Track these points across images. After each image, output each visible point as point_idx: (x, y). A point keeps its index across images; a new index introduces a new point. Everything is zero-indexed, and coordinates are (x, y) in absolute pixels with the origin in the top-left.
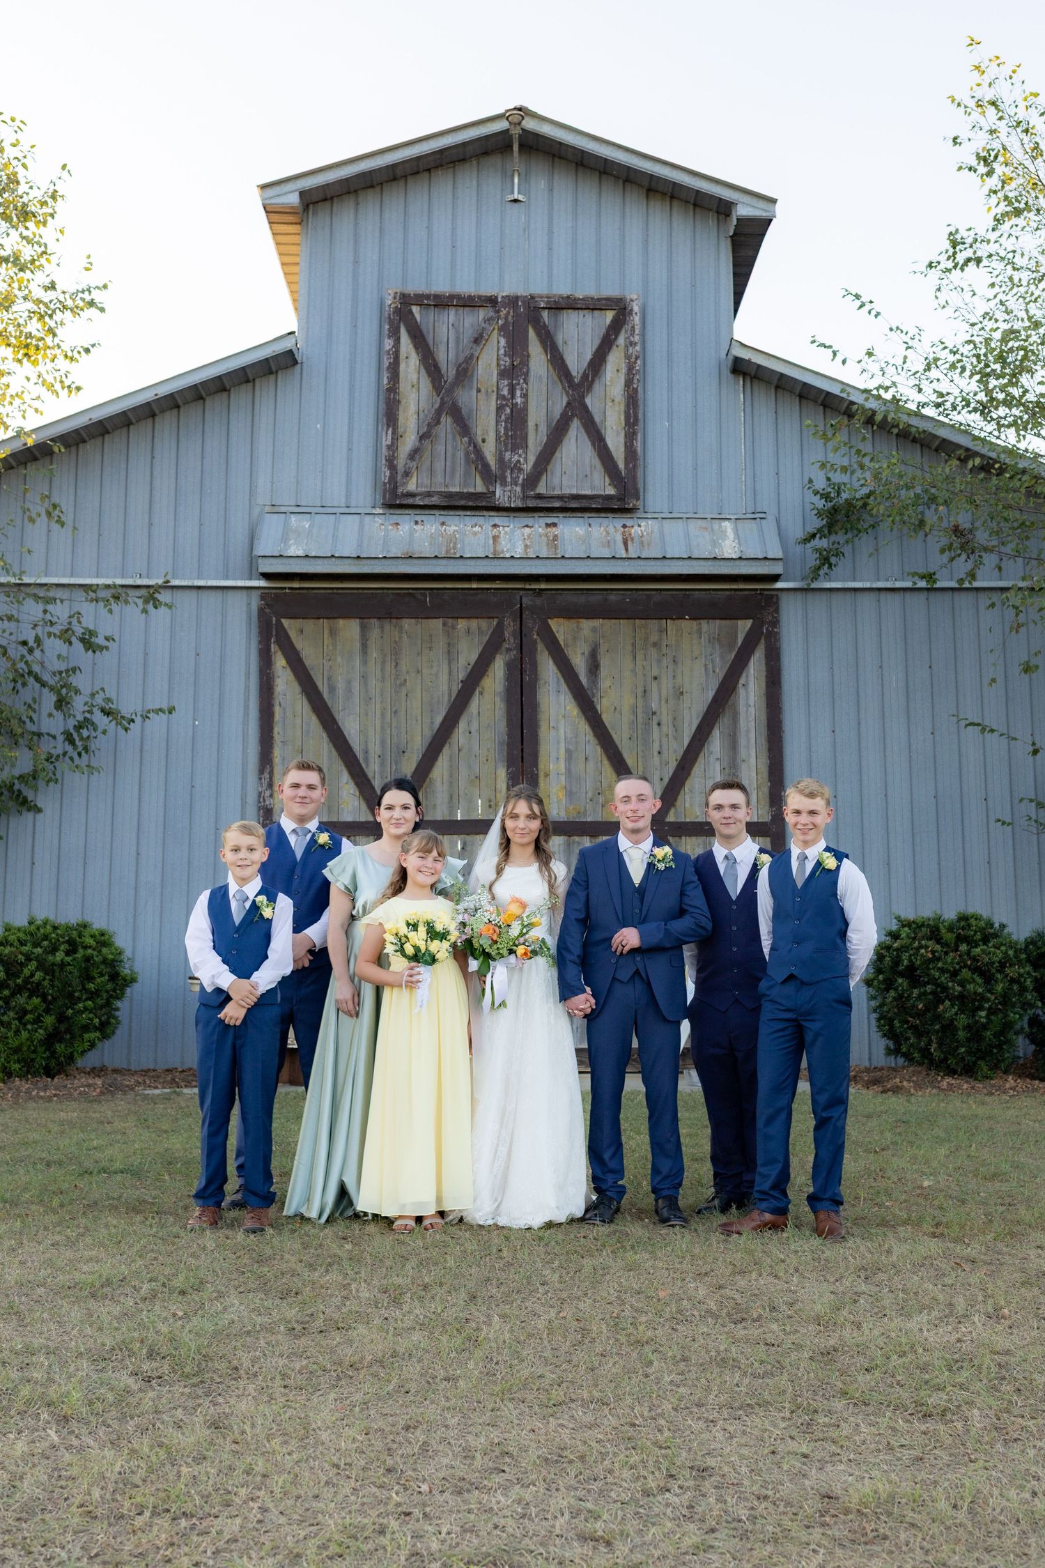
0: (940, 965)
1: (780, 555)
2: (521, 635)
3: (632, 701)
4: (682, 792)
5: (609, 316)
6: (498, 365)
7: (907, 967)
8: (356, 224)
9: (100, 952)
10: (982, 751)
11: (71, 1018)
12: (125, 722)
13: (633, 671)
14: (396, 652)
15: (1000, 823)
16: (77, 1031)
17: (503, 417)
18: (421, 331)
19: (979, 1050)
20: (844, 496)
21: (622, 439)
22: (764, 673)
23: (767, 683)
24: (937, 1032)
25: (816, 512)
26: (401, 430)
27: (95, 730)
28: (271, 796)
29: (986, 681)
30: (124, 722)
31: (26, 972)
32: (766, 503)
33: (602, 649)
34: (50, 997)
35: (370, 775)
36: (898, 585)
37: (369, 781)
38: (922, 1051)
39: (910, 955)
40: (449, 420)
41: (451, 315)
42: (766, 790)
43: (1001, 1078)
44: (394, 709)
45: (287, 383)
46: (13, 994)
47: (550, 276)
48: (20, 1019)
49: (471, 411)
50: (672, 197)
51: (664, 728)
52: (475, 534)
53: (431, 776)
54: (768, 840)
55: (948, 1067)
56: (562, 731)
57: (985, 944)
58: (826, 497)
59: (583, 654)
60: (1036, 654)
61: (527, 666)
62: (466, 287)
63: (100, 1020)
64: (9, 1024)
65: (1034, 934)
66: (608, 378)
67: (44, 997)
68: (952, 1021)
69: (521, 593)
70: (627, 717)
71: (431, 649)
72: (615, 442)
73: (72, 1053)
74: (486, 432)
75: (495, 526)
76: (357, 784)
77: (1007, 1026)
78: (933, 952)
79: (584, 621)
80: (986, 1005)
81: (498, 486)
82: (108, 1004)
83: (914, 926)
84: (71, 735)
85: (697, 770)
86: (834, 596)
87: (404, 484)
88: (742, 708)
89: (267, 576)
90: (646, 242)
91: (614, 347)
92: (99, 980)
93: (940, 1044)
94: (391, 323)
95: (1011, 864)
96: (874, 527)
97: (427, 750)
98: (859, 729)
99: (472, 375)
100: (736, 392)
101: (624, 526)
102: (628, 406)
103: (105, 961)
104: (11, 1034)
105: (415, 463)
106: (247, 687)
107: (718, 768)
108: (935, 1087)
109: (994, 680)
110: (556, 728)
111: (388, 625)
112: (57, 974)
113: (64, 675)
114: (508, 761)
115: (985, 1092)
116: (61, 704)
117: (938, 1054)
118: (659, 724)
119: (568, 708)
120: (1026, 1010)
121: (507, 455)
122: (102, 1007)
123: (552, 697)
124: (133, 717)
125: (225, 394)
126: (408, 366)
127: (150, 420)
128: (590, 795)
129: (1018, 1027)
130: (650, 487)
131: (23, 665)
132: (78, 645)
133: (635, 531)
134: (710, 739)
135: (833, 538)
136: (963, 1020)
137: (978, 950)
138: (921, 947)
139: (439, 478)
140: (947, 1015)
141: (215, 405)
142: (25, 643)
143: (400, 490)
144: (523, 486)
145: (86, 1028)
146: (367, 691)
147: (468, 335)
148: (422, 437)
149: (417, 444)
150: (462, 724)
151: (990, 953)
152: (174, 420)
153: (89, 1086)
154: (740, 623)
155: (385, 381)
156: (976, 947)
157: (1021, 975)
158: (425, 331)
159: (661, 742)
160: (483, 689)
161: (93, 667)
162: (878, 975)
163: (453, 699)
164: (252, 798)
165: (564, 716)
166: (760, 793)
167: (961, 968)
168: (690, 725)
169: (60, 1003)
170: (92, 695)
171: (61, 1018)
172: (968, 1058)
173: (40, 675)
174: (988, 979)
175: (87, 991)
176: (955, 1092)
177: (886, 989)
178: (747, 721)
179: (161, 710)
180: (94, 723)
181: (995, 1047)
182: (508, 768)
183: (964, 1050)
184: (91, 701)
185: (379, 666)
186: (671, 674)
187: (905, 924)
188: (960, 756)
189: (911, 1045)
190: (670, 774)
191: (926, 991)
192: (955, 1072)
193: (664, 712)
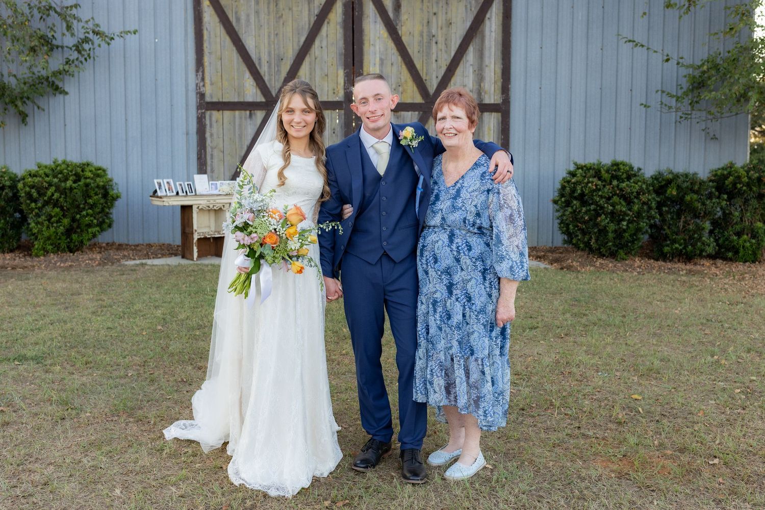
0: (600, 193)
3: (420, 28)
7: (580, 194)
9: (95, 180)
10: (631, 61)
11: (79, 220)
13: (422, 9)
16: (83, 227)
19: (620, 244)
22: (502, 11)
23: (503, 17)
24: (596, 233)
27: (93, 44)
28: (204, 86)
30: (107, 39)
31: (49, 193)
34: (65, 208)
35: (262, 74)
37: (261, 77)
38: (585, 243)
39: (582, 187)
42: (499, 84)
43: (632, 259)
44: (276, 33)
46: (44, 206)
48: (49, 220)
51: (439, 45)
53: (299, 74)
54: (500, 114)
55: (600, 252)
56: (377, 47)
57: (628, 180)
63: (98, 220)
64: (43, 223)
65: (657, 173)
67: (62, 208)
68: (605, 227)
70: (417, 38)
73: (82, 240)
76: (255, 79)
77: (638, 230)
78: (596, 185)
80: (627, 218)
82: (103, 211)
83: (584, 169)
84: (78, 47)
85: (459, 71)
88: (487, 33)
92: (95, 197)
93: (597, 240)
95: (643, 129)
97: (296, 58)
98: (558, 46)
104: (44, 229)
106: (186, 19)
107: (471, 70)
108: (592, 266)
109: (645, 13)
110: (374, 45)
112: (68, 194)
113: (69, 9)
114: (344, 65)
115: (622, 269)
116: (69, 28)
117: (595, 246)
118: (436, 43)
119: (381, 32)
120: (650, 221)
122: (99, 213)
124: (113, 36)
129: (644, 230)
131: (45, 3)
134: (468, 52)
136: (612, 227)
137: (624, 185)
138: (589, 182)
140: (603, 224)
145: (89, 226)
146: (259, 21)
150: (317, 43)
151: (631, 187)
153: (92, 260)
156: (622, 182)
157: (649, 200)
159: (437, 54)
160: (329, 20)
161: (93, 6)
162: (561, 198)
163: (311, 26)
164: (192, 86)
165: (379, 38)
166: (496, 86)
167: (613, 195)
168: (455, 44)
169: (72, 211)
170: (87, 22)
171: (74, 220)
172: (613, 248)
173: (58, 10)
174: (629, 202)
175: (89, 204)
176: (604, 269)
177: (565, 206)
178: (490, 41)
179: (129, 32)
180: (91, 40)
181: (630, 242)
182: (345, 70)
183: (610, 244)
184: (86, 26)
185: (266, 6)
186: (444, 11)
187: (579, 167)
188: (617, 63)
189: (579, 240)
190: (443, 73)
191: (590, 209)
192: (604, 255)
193: (440, 36)
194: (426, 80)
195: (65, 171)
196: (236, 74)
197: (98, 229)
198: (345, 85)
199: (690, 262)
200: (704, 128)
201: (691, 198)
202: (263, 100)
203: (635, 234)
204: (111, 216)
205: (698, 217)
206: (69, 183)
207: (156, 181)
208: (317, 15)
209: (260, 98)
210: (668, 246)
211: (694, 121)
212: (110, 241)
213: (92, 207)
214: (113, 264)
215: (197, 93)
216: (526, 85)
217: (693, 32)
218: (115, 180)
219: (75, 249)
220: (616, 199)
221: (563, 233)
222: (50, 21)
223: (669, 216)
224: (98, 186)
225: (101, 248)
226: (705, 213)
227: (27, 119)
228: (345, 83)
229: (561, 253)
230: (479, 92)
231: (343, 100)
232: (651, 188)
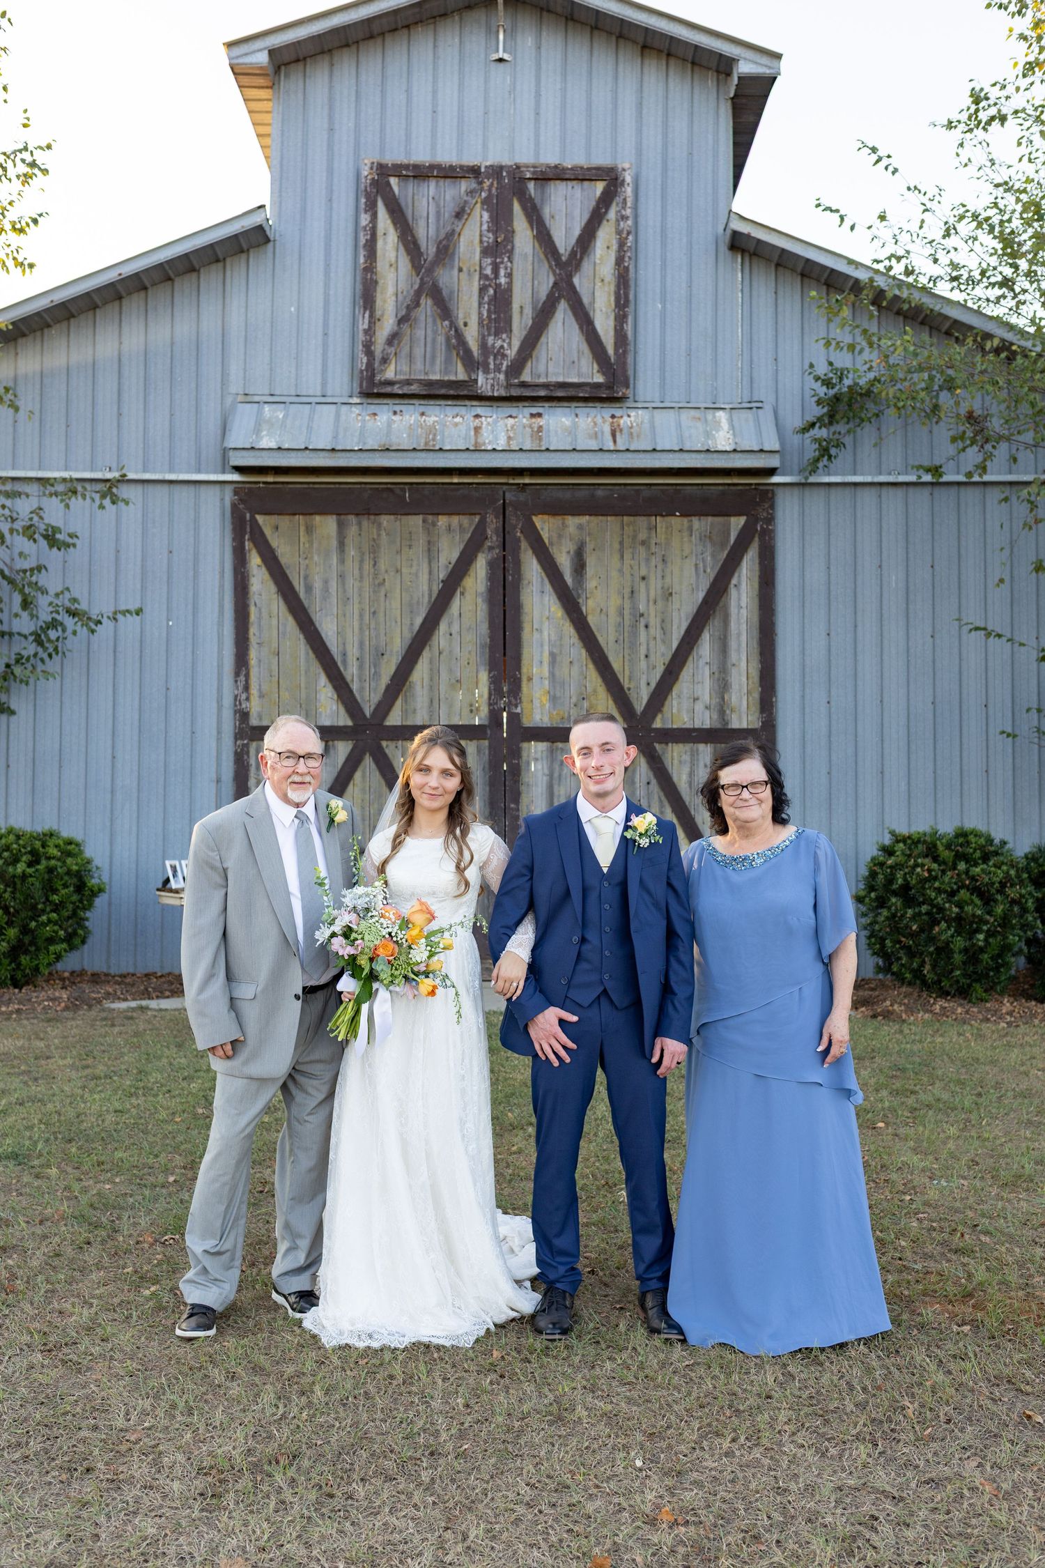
0: (937, 884)
1: (777, 447)
2: (504, 532)
3: (619, 602)
4: (669, 698)
5: (600, 187)
6: (481, 242)
7: (901, 886)
8: (331, 88)
9: (65, 862)
10: (984, 655)
11: (35, 930)
12: (91, 623)
13: (621, 571)
14: (374, 550)
15: (1000, 733)
16: (40, 943)
17: (486, 299)
18: (399, 205)
19: (975, 972)
20: (847, 382)
21: (611, 323)
22: (757, 574)
23: (761, 583)
24: (931, 954)
25: (815, 399)
26: (378, 313)
27: (64, 631)
28: (248, 699)
29: (991, 582)
32: (764, 392)
33: (589, 548)
34: (12, 910)
35: (348, 678)
36: (901, 479)
37: (347, 683)
38: (913, 971)
39: (905, 874)
40: (430, 302)
41: (431, 188)
42: (756, 695)
43: (997, 1000)
44: (372, 610)
45: (259, 263)
47: (537, 144)
49: (452, 292)
50: (669, 55)
51: (652, 631)
52: (456, 425)
53: (411, 679)
55: (941, 988)
56: (546, 633)
57: (984, 862)
58: (827, 383)
59: (569, 552)
61: (509, 565)
62: (447, 156)
63: (66, 931)
65: (1037, 849)
66: (598, 256)
67: (6, 909)
68: (947, 943)
69: (505, 487)
70: (613, 618)
71: (410, 546)
72: (604, 325)
73: (37, 966)
74: (467, 315)
75: (477, 416)
76: (336, 688)
77: (1006, 948)
78: (929, 871)
79: (570, 518)
80: (985, 928)
81: (480, 373)
82: (77, 914)
83: (909, 841)
84: (40, 636)
85: (686, 674)
86: (833, 491)
87: (382, 371)
88: (733, 610)
89: (239, 469)
90: (640, 105)
91: (605, 222)
92: (63, 892)
93: (934, 967)
94: (368, 196)
95: (1010, 773)
96: (877, 415)
97: (407, 652)
98: (855, 631)
99: (453, 254)
100: (734, 272)
101: (613, 417)
102: (618, 287)
105: (392, 350)
106: (222, 587)
107: (707, 673)
108: (927, 1011)
109: (1001, 582)
110: (540, 631)
111: (365, 523)
112: (19, 886)
113: (28, 573)
114: (490, 665)
115: (980, 1017)
116: (26, 603)
117: (933, 976)
118: (647, 627)
119: (553, 610)
120: (1025, 932)
121: (490, 340)
122: (69, 918)
123: (536, 598)
124: (100, 618)
125: (194, 275)
126: (385, 243)
127: (117, 303)
128: (574, 700)
129: (1016, 949)
130: (640, 375)
132: (43, 543)
133: (624, 422)
134: (699, 643)
135: (832, 429)
136: (959, 943)
137: (978, 870)
138: (916, 865)
139: (419, 365)
140: (943, 938)
141: (184, 285)
143: (378, 378)
144: (507, 374)
145: (51, 940)
146: (345, 591)
147: (449, 209)
148: (402, 321)
149: (396, 328)
150: (443, 627)
151: (990, 873)
152: (142, 303)
153: (54, 1000)
154: (733, 520)
155: (362, 260)
156: (976, 865)
157: (1022, 896)
158: (403, 204)
159: (648, 645)
160: (464, 589)
162: (869, 893)
163: (433, 599)
164: (228, 701)
165: (548, 618)
166: (751, 698)
167: (959, 888)
168: (679, 626)
169: (23, 915)
170: (57, 595)
171: (25, 930)
172: (962, 980)
173: (7, 572)
174: (988, 900)
175: (51, 902)
176: (948, 1017)
177: (877, 907)
178: (739, 623)
179: (128, 611)
180: (61, 624)
181: (991, 969)
182: (490, 672)
183: (958, 973)
184: (56, 601)
185: (357, 565)
186: (659, 576)
187: (898, 839)
188: (960, 658)
189: (903, 965)
190: (658, 677)
191: (921, 911)
192: (948, 993)
193: (652, 613)
194: (630, 689)
195: (15, 846)
196: (303, 679)
197: (64, 946)
198: (489, 699)
202: (350, 723)
203: (1000, 956)
204: (87, 924)
206: (21, 867)
207: (168, 863)
208: (443, 581)
209: (344, 720)
212: (77, 968)
213: (57, 908)
214: (90, 1007)
215: (235, 712)
216: (803, 697)
218: (97, 862)
219: (23, 980)
220: (964, 894)
221: (874, 954)
224: (69, 873)
225: (63, 979)
228: (490, 694)
229: (873, 989)
230: (722, 709)
231: (486, 722)
232: (1025, 876)
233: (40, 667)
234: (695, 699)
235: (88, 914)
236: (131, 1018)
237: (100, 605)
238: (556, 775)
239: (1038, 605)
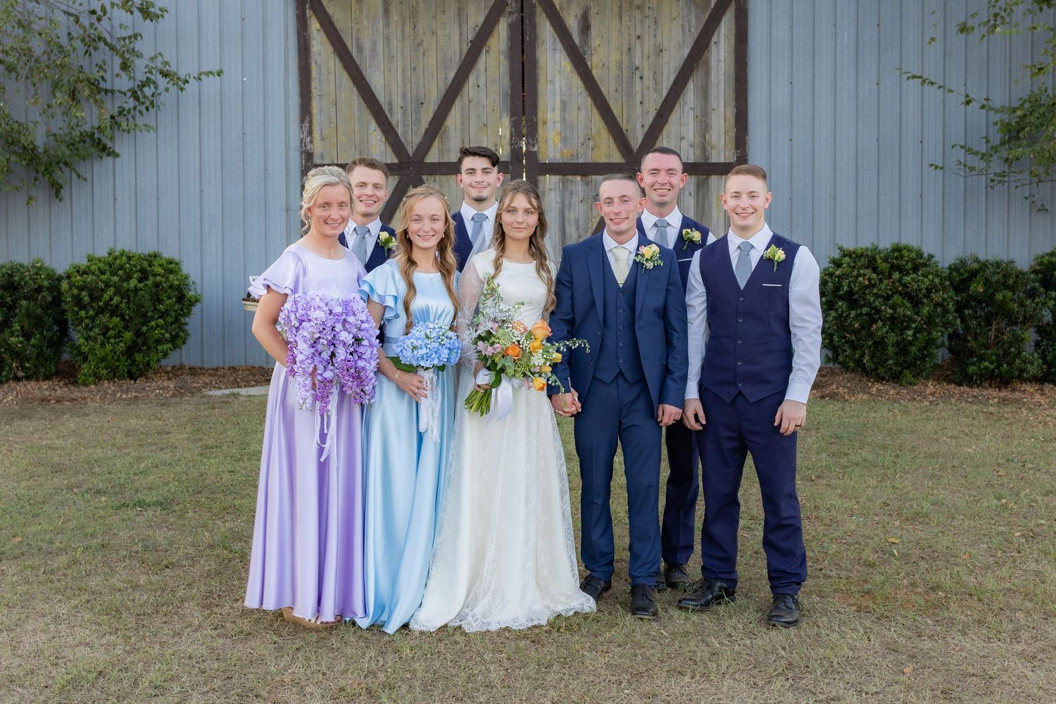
0: (875, 291)
2: (522, 1)
3: (618, 57)
4: (660, 137)
7: (846, 292)
9: (167, 278)
10: (920, 99)
11: (146, 333)
12: (180, 82)
13: (620, 31)
14: (414, 16)
15: (933, 167)
16: (151, 343)
19: (904, 362)
22: (734, 32)
23: (736, 41)
24: (869, 347)
27: (156, 88)
28: (311, 142)
29: (927, 39)
31: (106, 296)
33: (593, 12)
34: (127, 317)
35: (394, 123)
37: (393, 128)
38: (855, 361)
39: (850, 282)
42: (732, 135)
43: (923, 384)
44: (413, 66)
46: (97, 314)
48: (104, 334)
51: (646, 81)
53: (445, 124)
55: (878, 374)
56: (557, 85)
57: (914, 272)
59: (576, 16)
60: (972, 16)
61: (527, 28)
63: (171, 334)
64: (95, 338)
65: (957, 262)
67: (122, 317)
68: (883, 338)
70: (614, 71)
71: (444, 13)
73: (148, 362)
76: (383, 131)
77: (930, 342)
78: (869, 279)
80: (913, 325)
82: (177, 320)
83: (854, 256)
84: (136, 92)
85: (674, 117)
88: (713, 64)
92: (168, 302)
93: (872, 357)
95: (941, 197)
97: (442, 101)
98: (813, 80)
103: (171, 287)
104: (97, 346)
106: (286, 48)
107: (691, 117)
108: (865, 392)
109: (933, 39)
110: (553, 82)
112: (132, 298)
113: (127, 41)
114: (511, 111)
115: (908, 397)
116: (125, 66)
117: (870, 364)
118: (641, 78)
119: (563, 64)
120: (946, 329)
122: (173, 323)
124: (188, 78)
128: (581, 140)
129: (939, 342)
131: (92, 31)
132: (137, 14)
134: (685, 90)
136: (892, 338)
137: (908, 278)
138: (859, 275)
140: (879, 333)
142: (93, 12)
145: (159, 341)
146: (390, 50)
150: (472, 79)
151: (918, 281)
153: (163, 389)
156: (908, 274)
157: (944, 300)
159: (642, 93)
160: (489, 47)
161: (155, 31)
163: (463, 57)
164: (295, 143)
165: (559, 72)
166: (727, 137)
167: (893, 293)
168: (668, 78)
169: (136, 321)
170: (152, 59)
171: (138, 333)
172: (895, 368)
173: (109, 40)
174: (916, 303)
175: (159, 311)
176: (882, 397)
178: (718, 75)
179: (210, 72)
180: (154, 83)
181: (918, 359)
182: (511, 117)
183: (891, 362)
184: (150, 64)
185: (399, 27)
186: (652, 33)
187: (846, 254)
188: (901, 103)
189: (847, 356)
190: (651, 121)
191: (861, 313)
192: (883, 379)
193: (646, 68)
194: (627, 131)
195: (127, 266)
196: (356, 124)
197: (169, 345)
198: (511, 139)
199: (1006, 388)
200: (1027, 195)
201: (1004, 297)
202: (396, 161)
203: (925, 348)
204: (186, 328)
205: (1016, 323)
206: (133, 283)
208: (471, 41)
209: (391, 159)
210: (974, 364)
211: (1013, 184)
213: (163, 315)
214: (193, 394)
215: (302, 153)
216: (770, 135)
217: (1008, 58)
218: (192, 278)
219: (136, 375)
222: (97, 57)
223: (974, 322)
225: (167, 373)
226: (1025, 318)
227: (62, 191)
228: (511, 136)
229: (825, 376)
230: (704, 147)
231: (509, 160)
232: (947, 283)
233: (140, 121)
234: (682, 139)
235: (187, 320)
236: (227, 402)
237: (186, 68)
238: (567, 202)
239: (966, 57)
